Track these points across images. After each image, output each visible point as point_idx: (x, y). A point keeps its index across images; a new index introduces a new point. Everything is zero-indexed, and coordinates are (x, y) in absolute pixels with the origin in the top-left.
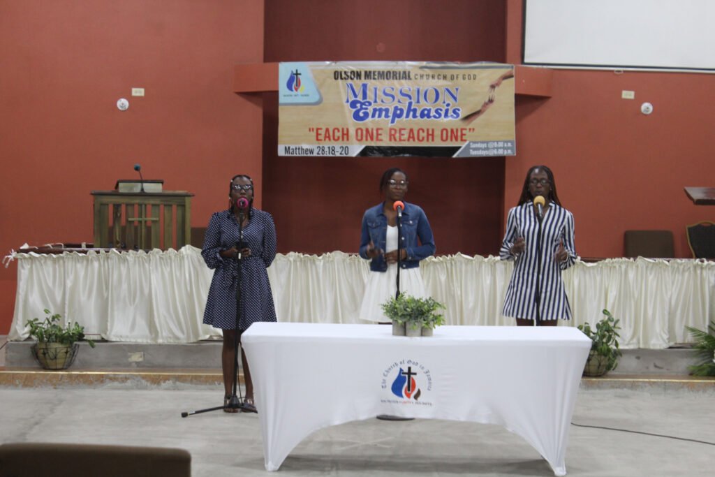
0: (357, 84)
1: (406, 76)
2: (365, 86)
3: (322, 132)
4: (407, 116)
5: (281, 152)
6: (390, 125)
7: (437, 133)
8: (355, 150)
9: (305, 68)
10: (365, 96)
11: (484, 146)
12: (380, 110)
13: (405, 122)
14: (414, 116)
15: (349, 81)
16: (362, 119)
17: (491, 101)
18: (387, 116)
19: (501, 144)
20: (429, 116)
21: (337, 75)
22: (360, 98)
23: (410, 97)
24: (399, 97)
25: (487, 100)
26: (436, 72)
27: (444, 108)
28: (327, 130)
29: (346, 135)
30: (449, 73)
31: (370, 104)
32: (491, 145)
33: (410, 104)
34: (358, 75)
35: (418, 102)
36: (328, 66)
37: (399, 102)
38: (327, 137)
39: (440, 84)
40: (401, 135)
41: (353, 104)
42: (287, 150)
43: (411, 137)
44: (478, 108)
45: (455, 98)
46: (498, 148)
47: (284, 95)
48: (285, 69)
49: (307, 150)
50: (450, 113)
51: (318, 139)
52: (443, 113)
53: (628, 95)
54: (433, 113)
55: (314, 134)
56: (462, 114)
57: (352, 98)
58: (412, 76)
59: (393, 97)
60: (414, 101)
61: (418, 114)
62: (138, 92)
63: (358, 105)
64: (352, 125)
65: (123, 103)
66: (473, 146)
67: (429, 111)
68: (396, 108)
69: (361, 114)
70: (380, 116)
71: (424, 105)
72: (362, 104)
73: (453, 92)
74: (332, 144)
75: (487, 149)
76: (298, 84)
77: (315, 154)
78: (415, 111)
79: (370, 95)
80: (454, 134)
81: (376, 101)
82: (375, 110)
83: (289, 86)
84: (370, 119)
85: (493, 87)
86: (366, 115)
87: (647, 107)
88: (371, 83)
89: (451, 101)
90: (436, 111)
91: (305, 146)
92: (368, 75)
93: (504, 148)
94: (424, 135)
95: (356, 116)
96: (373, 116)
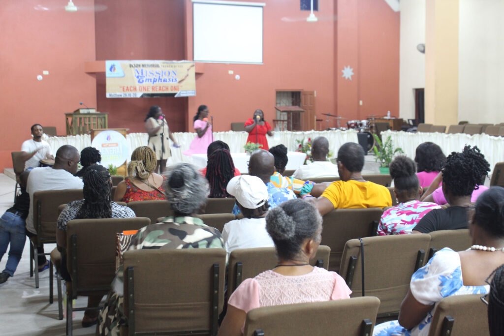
0: (139, 69)
1: (158, 66)
2: (142, 70)
3: (125, 88)
4: (159, 81)
5: (108, 96)
6: (152, 85)
7: (169, 88)
8: (139, 95)
9: (117, 63)
10: (142, 73)
11: (185, 92)
12: (148, 79)
13: (158, 84)
14: (161, 81)
15: (136, 68)
16: (141, 83)
17: (188, 75)
18: (151, 81)
19: (191, 92)
20: (166, 81)
21: (131, 66)
22: (140, 75)
23: (159, 74)
24: (155, 74)
25: (186, 75)
26: (168, 65)
27: (172, 78)
28: (127, 87)
29: (135, 89)
30: (173, 65)
31: (144, 77)
32: (188, 92)
33: (159, 77)
34: (139, 66)
35: (162, 76)
36: (127, 62)
37: (155, 76)
38: (127, 89)
39: (171, 69)
40: (156, 89)
41: (138, 77)
42: (110, 95)
43: (160, 89)
44: (183, 78)
45: (175, 74)
46: (190, 93)
47: (108, 74)
48: (109, 63)
49: (119, 95)
50: (174, 80)
51: (123, 91)
52: (171, 80)
53: (231, 72)
54: (168, 80)
55: (122, 89)
56: (178, 80)
57: (137, 75)
58: (160, 65)
59: (153, 74)
60: (161, 76)
61: (162, 80)
62: (46, 73)
63: (140, 78)
64: (138, 85)
65: (40, 77)
66: (182, 92)
67: (166, 79)
68: (154, 79)
69: (141, 81)
70: (148, 81)
71: (165, 77)
72: (141, 77)
73: (175, 72)
74: (130, 92)
75: (186, 93)
76: (114, 69)
77: (122, 97)
78: (161, 80)
79: (144, 73)
80: (175, 88)
81: (146, 76)
82: (146, 80)
83: (111, 70)
84: (144, 83)
85: (188, 70)
86: (143, 81)
87: (237, 77)
88: (144, 69)
89: (174, 75)
90: (169, 80)
91: (118, 94)
92: (143, 66)
93: (192, 93)
94: (164, 88)
95: (139, 82)
96: (146, 81)
